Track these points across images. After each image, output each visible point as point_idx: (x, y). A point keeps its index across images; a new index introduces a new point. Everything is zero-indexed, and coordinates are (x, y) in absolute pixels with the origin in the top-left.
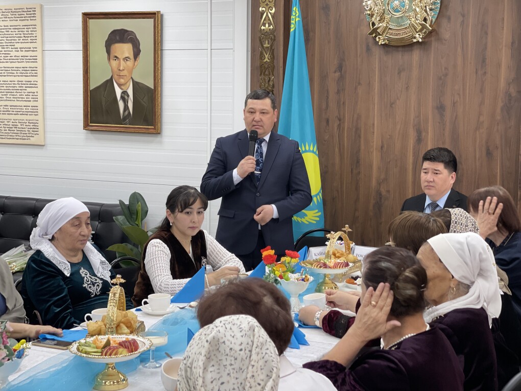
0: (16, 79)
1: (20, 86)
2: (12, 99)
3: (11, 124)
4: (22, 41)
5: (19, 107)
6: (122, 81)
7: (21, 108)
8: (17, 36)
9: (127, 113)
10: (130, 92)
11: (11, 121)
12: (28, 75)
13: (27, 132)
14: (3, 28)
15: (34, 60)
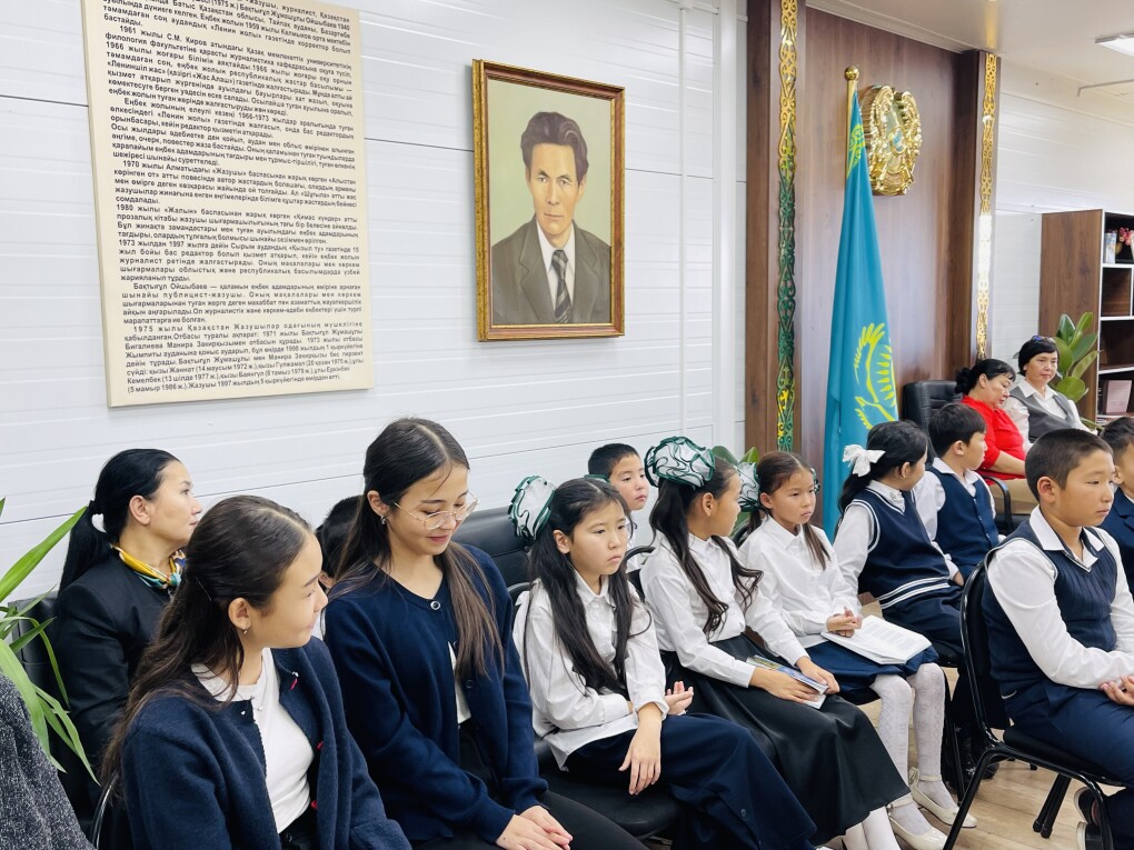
0: (293, 209)
1: (305, 229)
2: (280, 267)
3: (278, 338)
4: (306, 103)
5: (304, 291)
6: (555, 227)
7: (309, 291)
8: (292, 87)
9: (563, 297)
10: (570, 251)
11: (278, 332)
12: (330, 200)
13: (329, 358)
14: (245, 54)
15: (348, 161)
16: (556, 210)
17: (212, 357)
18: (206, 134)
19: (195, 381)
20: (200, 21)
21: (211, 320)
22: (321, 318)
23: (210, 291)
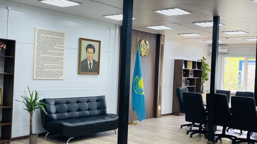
0: (56, 56)
1: (57, 59)
2: (54, 63)
3: (53, 72)
4: (58, 43)
5: (56, 66)
6: (90, 59)
9: (90, 69)
10: (92, 63)
12: (60, 55)
13: (59, 75)
14: (52, 38)
15: (63, 50)
16: (90, 57)
17: (45, 74)
18: (47, 47)
19: (43, 77)
20: (47, 34)
21: (45, 69)
22: (58, 70)
23: (45, 66)
